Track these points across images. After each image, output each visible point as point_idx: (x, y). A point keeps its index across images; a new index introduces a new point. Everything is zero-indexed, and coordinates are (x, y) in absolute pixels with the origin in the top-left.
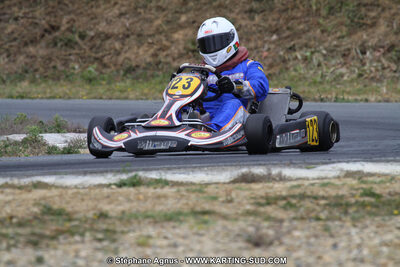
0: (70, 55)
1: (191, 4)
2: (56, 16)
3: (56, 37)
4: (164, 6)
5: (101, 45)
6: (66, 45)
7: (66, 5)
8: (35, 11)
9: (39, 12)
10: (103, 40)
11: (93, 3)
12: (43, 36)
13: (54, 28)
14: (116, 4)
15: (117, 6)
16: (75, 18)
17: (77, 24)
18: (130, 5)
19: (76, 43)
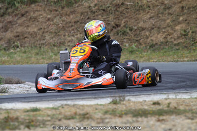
0: (124, 39)
1: (186, 11)
2: (119, 20)
3: (118, 30)
4: (172, 13)
5: (139, 33)
6: (123, 34)
7: (124, 14)
8: (109, 17)
9: (111, 17)
10: (140, 31)
11: (138, 12)
12: (112, 30)
13: (118, 26)
14: (148, 12)
15: (149, 13)
16: (128, 20)
17: (129, 23)
18: (155, 13)
19: (128, 33)
